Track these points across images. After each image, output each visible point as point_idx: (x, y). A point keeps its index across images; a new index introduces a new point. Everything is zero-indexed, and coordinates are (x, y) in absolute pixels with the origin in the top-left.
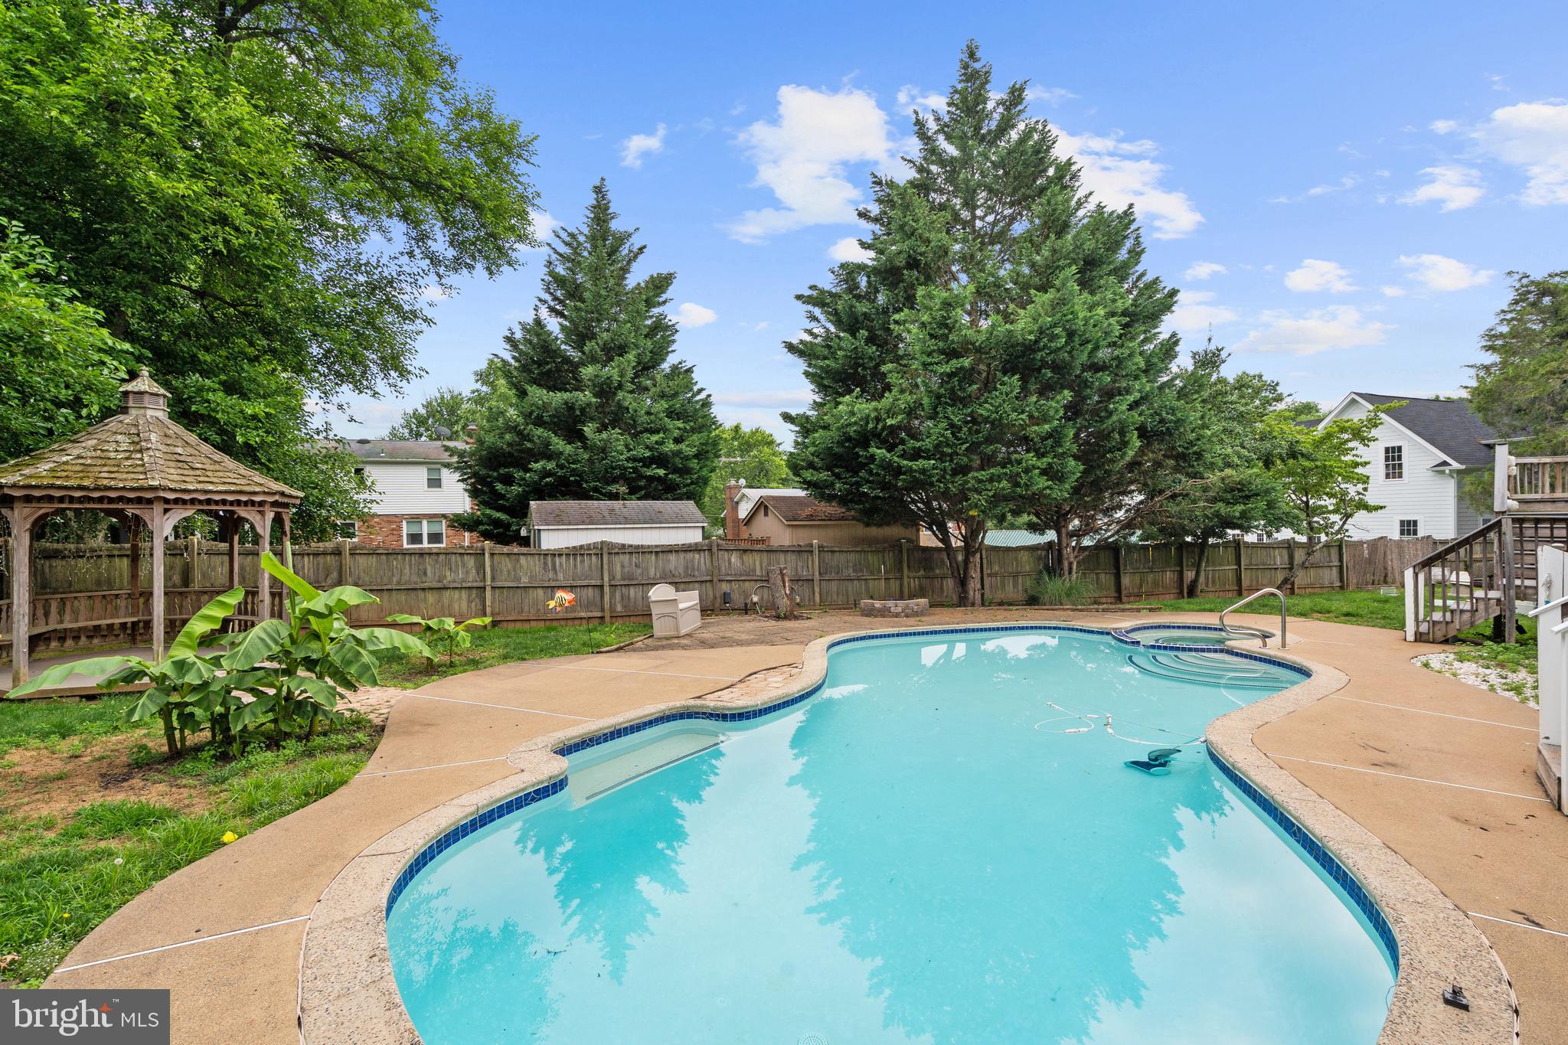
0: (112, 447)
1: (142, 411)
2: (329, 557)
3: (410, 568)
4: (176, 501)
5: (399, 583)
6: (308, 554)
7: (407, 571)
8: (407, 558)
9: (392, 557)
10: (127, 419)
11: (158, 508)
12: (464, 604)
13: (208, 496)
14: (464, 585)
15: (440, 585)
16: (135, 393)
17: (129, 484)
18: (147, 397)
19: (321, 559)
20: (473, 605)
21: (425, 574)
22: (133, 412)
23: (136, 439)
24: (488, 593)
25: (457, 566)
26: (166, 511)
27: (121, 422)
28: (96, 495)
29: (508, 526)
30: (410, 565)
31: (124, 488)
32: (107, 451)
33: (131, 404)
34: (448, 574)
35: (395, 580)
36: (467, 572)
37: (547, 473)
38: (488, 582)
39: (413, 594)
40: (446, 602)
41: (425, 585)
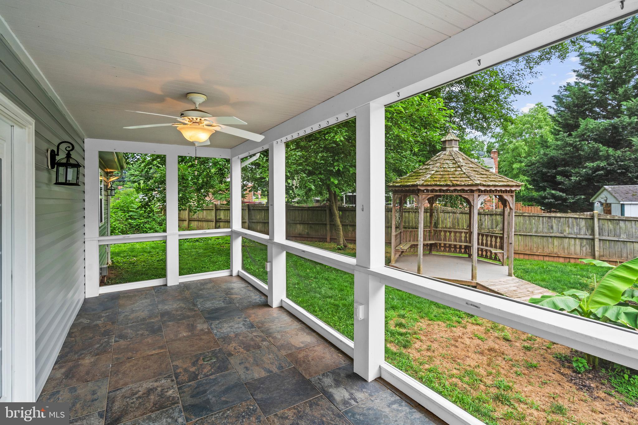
0: (446, 166)
1: (452, 149)
2: (498, 217)
3: (543, 225)
4: (485, 191)
5: (536, 232)
6: (488, 215)
7: (541, 226)
8: (541, 219)
9: (531, 218)
10: (447, 153)
11: (476, 194)
12: (578, 248)
13: (496, 188)
14: (579, 236)
15: (562, 235)
16: (448, 141)
17: (467, 183)
18: (453, 142)
19: (494, 217)
20: (584, 249)
21: (552, 228)
22: (448, 149)
23: (454, 162)
24: (597, 242)
25: (573, 225)
26: (479, 195)
27: (445, 154)
28: (445, 188)
29: (565, 200)
30: (543, 223)
31: (464, 185)
32: (445, 168)
33: (447, 146)
34: (567, 229)
35: (534, 230)
36: (580, 229)
37: (598, 168)
38: (597, 235)
39: (545, 239)
40: (566, 246)
41: (553, 235)
